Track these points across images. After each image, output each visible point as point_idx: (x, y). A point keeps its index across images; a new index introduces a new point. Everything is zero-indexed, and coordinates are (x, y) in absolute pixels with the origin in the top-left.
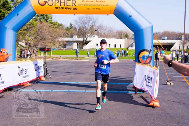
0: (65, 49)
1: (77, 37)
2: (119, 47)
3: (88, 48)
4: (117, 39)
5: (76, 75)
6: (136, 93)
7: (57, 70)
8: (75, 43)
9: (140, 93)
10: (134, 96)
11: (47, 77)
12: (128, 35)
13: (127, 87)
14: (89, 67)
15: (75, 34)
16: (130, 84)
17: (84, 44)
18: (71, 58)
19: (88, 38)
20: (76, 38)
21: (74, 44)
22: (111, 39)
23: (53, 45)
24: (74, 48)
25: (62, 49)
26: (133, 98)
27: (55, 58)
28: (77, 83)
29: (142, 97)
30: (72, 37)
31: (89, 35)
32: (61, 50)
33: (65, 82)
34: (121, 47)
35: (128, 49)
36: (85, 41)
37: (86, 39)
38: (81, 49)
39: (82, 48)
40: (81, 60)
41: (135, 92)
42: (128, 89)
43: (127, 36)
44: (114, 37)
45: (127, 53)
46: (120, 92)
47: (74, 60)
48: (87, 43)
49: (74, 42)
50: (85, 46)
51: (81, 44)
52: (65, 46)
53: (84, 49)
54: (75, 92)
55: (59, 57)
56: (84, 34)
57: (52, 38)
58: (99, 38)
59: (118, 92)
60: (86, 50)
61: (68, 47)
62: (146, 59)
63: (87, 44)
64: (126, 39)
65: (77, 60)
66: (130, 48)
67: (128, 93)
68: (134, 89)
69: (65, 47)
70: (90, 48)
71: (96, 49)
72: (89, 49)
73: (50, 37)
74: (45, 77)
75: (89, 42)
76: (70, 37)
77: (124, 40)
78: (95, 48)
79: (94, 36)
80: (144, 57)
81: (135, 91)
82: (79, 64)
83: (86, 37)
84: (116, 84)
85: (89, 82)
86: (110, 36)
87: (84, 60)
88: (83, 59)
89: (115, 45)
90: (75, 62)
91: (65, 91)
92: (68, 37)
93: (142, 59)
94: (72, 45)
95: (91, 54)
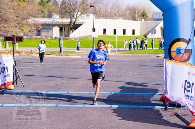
0: (39, 37)
1: (58, 17)
2: (131, 34)
3: (78, 36)
4: (127, 21)
5: (64, 81)
6: (166, 109)
7: (30, 73)
8: (56, 27)
9: (172, 109)
10: (163, 113)
11: (16, 84)
12: (146, 14)
13: (150, 99)
14: (83, 68)
15: (55, 13)
16: (155, 94)
17: (71, 29)
18: (50, 52)
19: (78, 19)
20: (57, 19)
21: (54, 28)
22: (117, 20)
23: (19, 30)
24: (54, 36)
25: (34, 37)
26: (162, 117)
27: (23, 53)
28: (68, 93)
29: (177, 115)
30: (50, 16)
31: (79, 13)
32: (31, 38)
33: (49, 93)
34: (133, 33)
35: (146, 37)
36: (74, 24)
37: (74, 20)
38: (67, 38)
39: (69, 36)
40: (67, 57)
41: (164, 107)
42: (153, 102)
43: (143, 15)
44: (123, 16)
45: (146, 43)
46: (140, 107)
47: (55, 56)
48: (76, 27)
49: (54, 25)
50: (73, 32)
51: (67, 28)
52: (39, 32)
53: (71, 37)
54: (67, 107)
55: (30, 51)
56: (71, 12)
57: (18, 18)
58: (96, 18)
59: (136, 106)
60: (75, 39)
61: (44, 34)
62: (182, 55)
63: (76, 29)
64: (143, 20)
65: (61, 56)
66: (150, 36)
67: (155, 109)
68: (162, 103)
69: (39, 35)
70: (81, 36)
71: (93, 37)
72: (80, 38)
73: (15, 18)
74: (13, 84)
75: (80, 25)
76: (47, 18)
77: (140, 21)
78: (91, 36)
79: (87, 14)
80: (179, 50)
81: (164, 105)
82: (67, 63)
83: (75, 17)
84: (133, 95)
85: (87, 91)
86: (115, 14)
87: (72, 56)
88: (71, 54)
89: (124, 31)
90: (58, 60)
91: (51, 107)
92: (43, 17)
93: (176, 54)
94: (51, 31)
95: (84, 46)
